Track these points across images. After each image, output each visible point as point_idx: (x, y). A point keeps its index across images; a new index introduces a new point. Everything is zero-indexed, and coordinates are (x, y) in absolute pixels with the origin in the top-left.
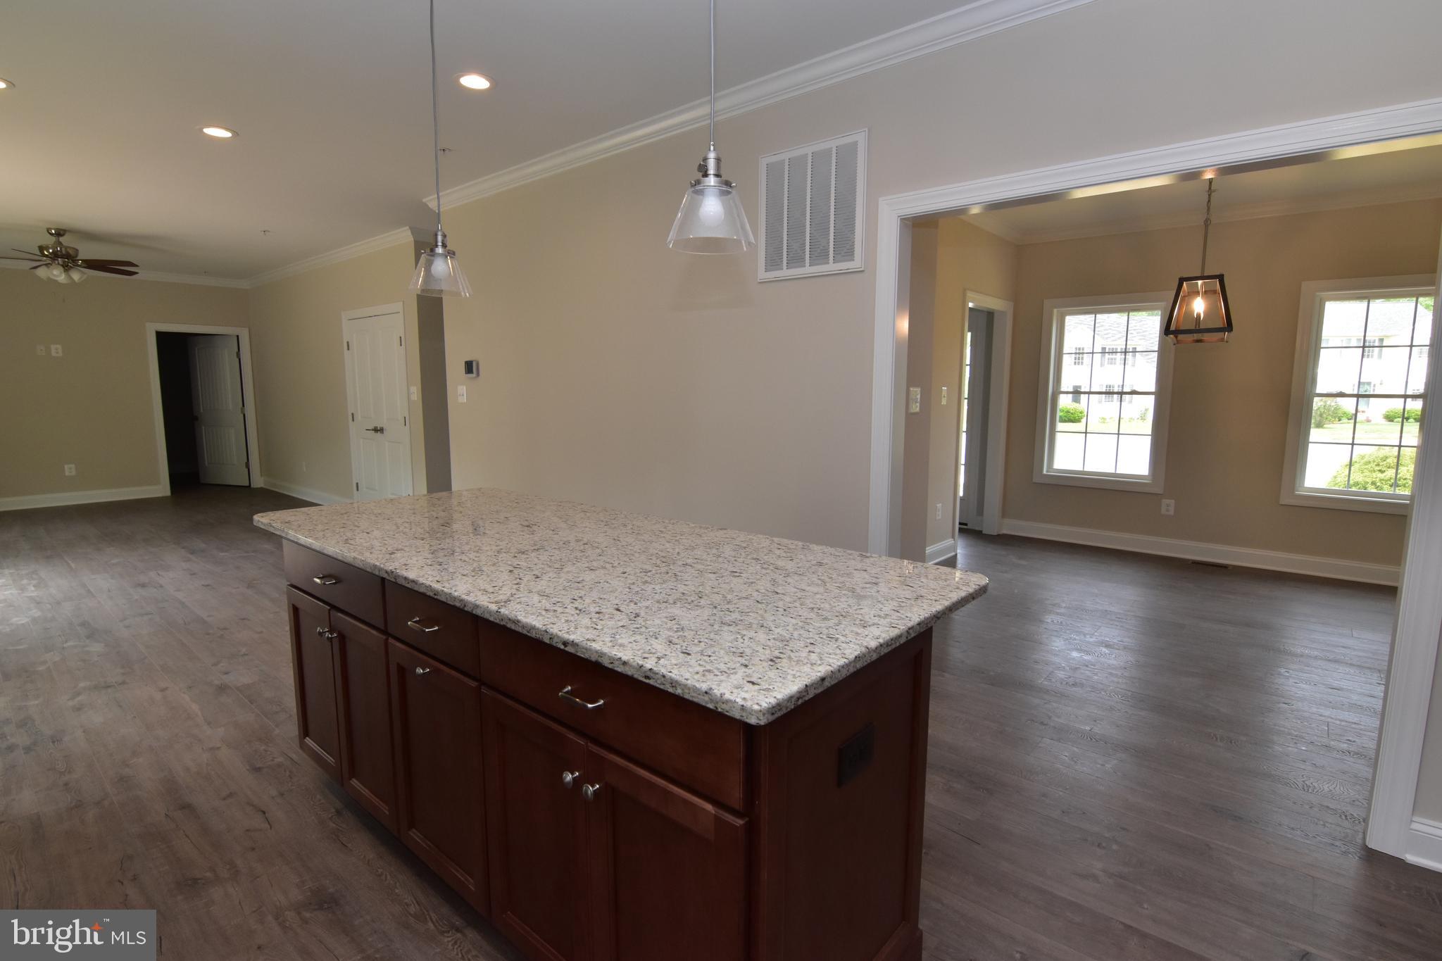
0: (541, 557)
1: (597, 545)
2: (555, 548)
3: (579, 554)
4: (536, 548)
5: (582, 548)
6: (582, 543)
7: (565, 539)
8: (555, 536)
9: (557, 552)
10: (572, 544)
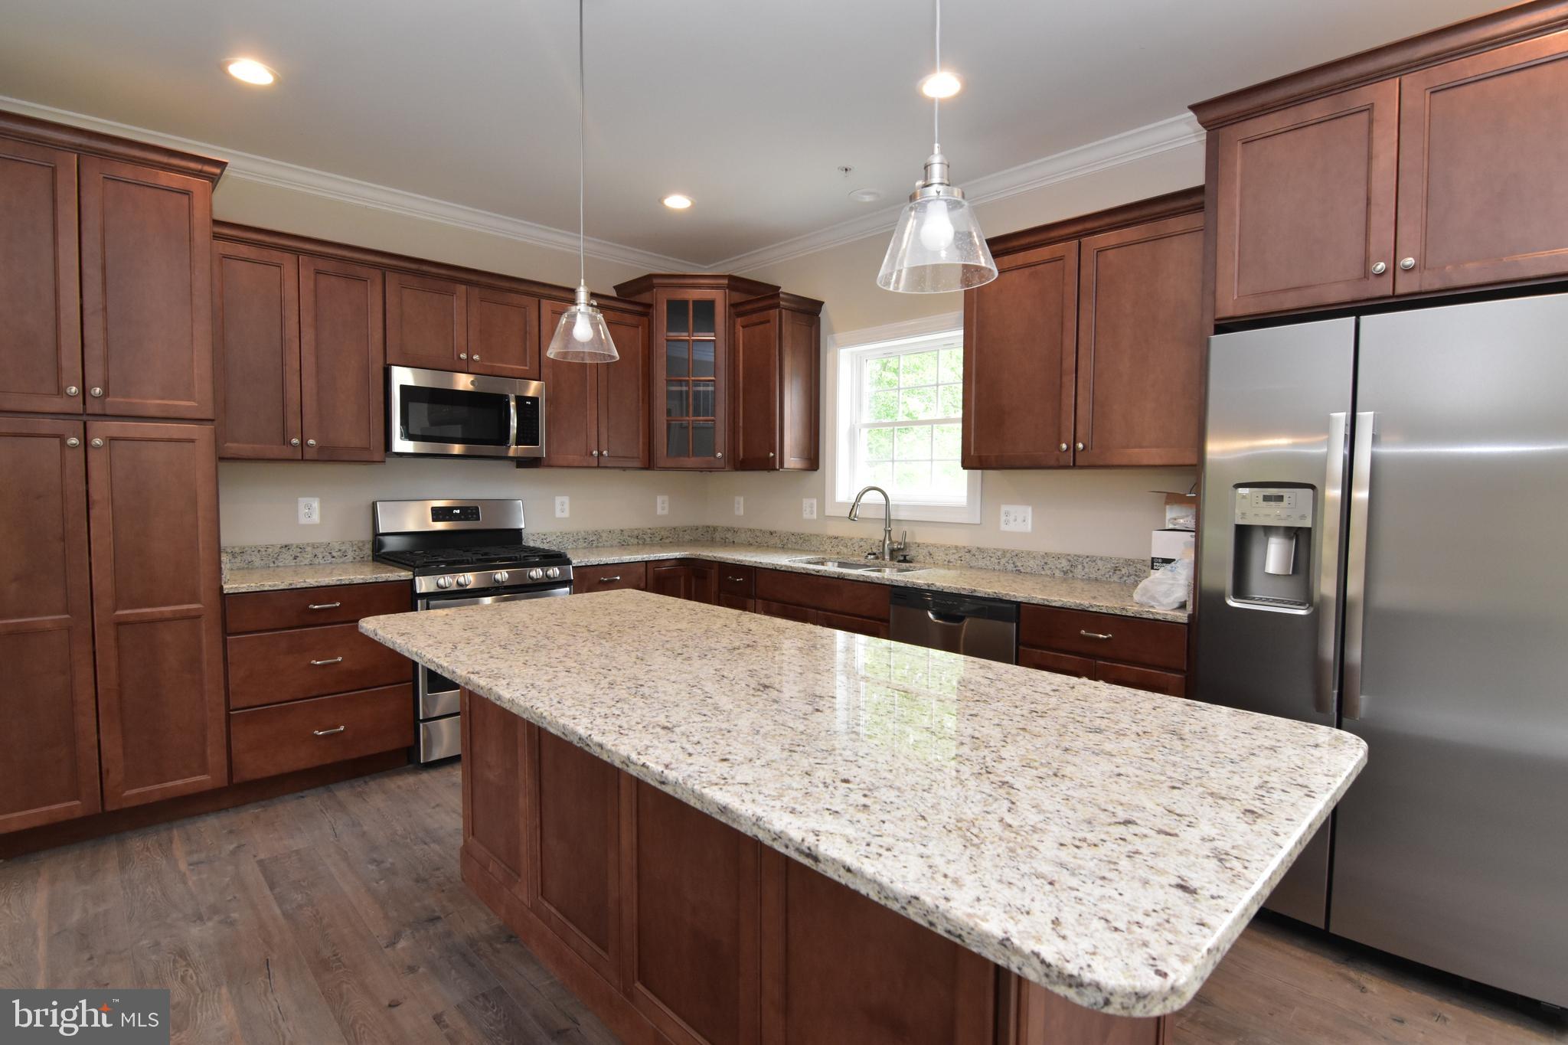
0: (728, 641)
1: (667, 653)
2: (716, 650)
3: (690, 643)
4: (737, 651)
5: (685, 650)
6: (684, 656)
7: (704, 661)
8: (719, 667)
9: (712, 645)
10: (696, 654)
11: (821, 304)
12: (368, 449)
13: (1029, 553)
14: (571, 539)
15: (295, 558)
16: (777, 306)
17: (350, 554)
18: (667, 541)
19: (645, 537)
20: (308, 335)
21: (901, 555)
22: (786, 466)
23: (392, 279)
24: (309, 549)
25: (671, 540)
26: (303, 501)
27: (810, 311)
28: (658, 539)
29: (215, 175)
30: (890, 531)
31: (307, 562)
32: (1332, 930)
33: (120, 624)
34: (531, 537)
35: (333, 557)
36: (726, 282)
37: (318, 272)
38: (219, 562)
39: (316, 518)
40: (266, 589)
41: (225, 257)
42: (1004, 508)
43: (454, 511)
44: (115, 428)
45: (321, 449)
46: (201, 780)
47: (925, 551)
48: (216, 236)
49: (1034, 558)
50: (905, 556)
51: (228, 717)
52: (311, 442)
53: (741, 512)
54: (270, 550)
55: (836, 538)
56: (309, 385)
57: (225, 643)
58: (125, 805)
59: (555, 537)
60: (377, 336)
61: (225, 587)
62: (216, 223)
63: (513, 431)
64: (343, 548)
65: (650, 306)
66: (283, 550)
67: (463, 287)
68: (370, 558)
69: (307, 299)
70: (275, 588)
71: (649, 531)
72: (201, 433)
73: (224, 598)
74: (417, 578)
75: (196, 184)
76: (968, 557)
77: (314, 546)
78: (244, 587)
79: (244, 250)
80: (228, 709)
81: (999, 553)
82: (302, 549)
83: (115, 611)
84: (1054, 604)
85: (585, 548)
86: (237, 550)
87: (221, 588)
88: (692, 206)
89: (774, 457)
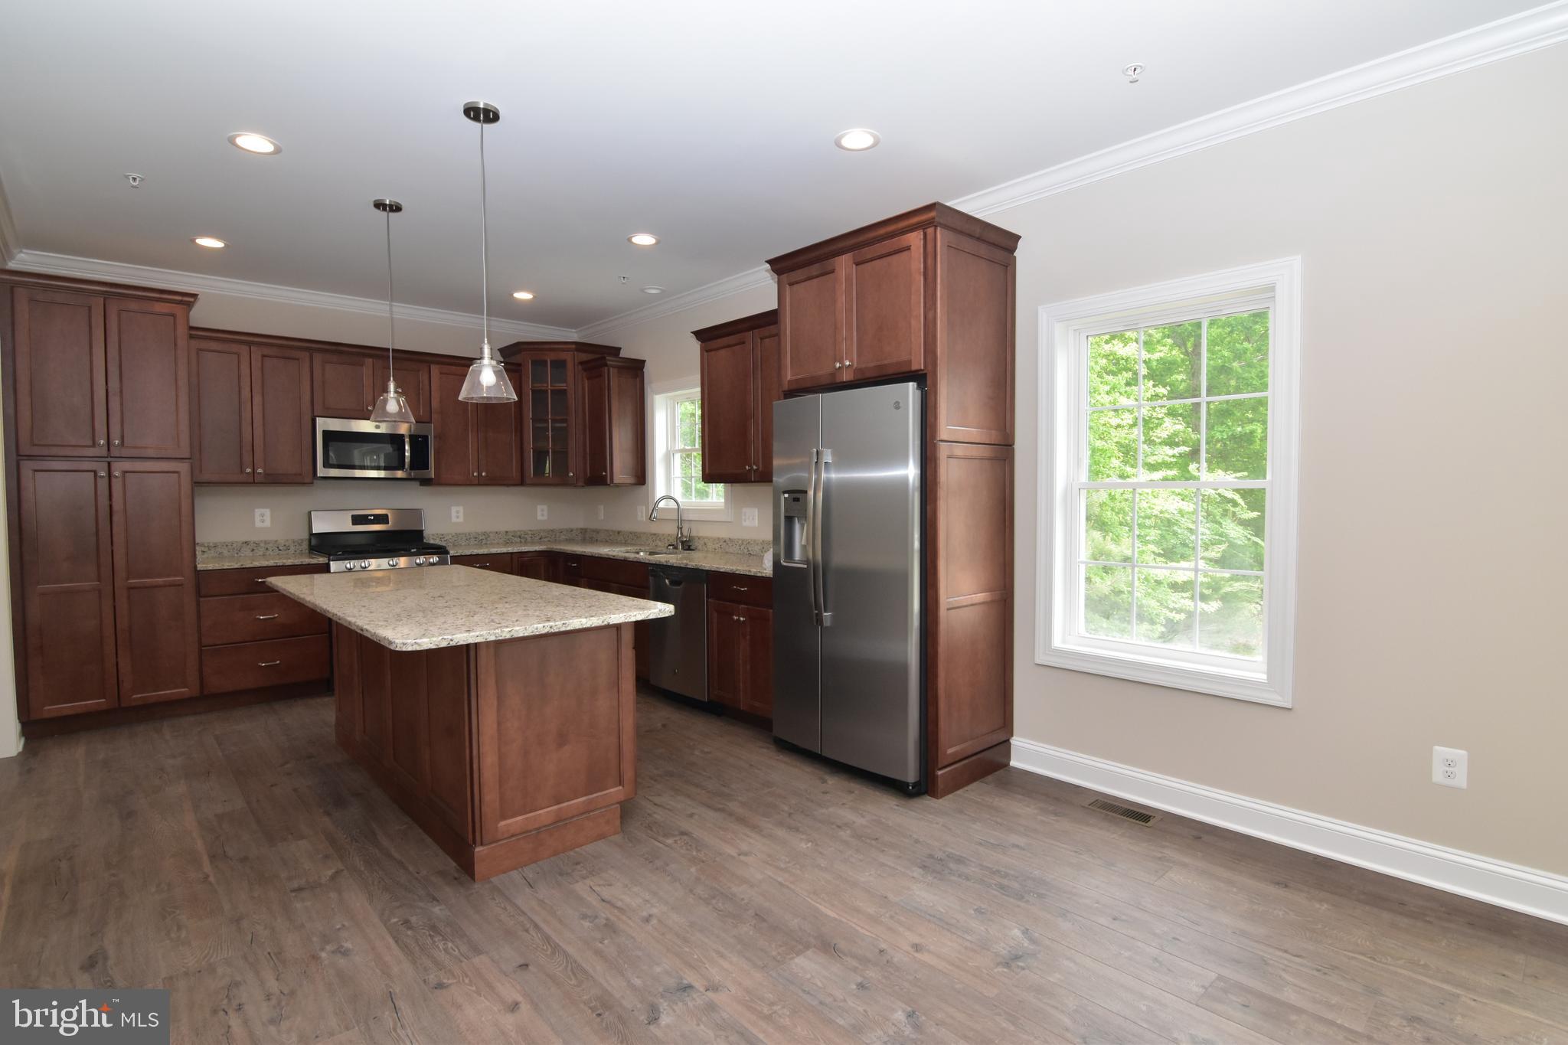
11: (643, 362)
12: (301, 475)
13: (755, 541)
14: (464, 538)
15: (253, 550)
16: (606, 365)
17: (292, 549)
18: (546, 540)
19: (526, 536)
20: (257, 399)
21: (687, 545)
22: (615, 482)
23: (318, 358)
24: (262, 545)
25: (549, 539)
26: (258, 512)
27: (636, 368)
28: (538, 538)
29: (191, 302)
30: (681, 528)
31: (261, 553)
32: (823, 754)
33: (130, 588)
34: (432, 537)
35: (280, 550)
36: (574, 346)
37: (263, 356)
38: (195, 551)
39: (268, 523)
40: (225, 568)
41: (201, 350)
42: (744, 510)
43: (370, 517)
44: (127, 465)
45: (266, 475)
46: (182, 691)
47: (702, 542)
48: (191, 337)
49: (757, 544)
50: (689, 546)
51: (201, 652)
52: (260, 471)
53: (603, 518)
54: (235, 545)
55: (655, 534)
56: (258, 432)
57: (198, 604)
58: (134, 704)
59: (450, 537)
60: (307, 397)
61: (198, 566)
62: (192, 328)
63: (407, 460)
64: (287, 544)
65: (519, 365)
66: (245, 545)
67: (371, 360)
68: (307, 551)
69: (256, 373)
70: (232, 567)
71: (529, 532)
72: (184, 468)
73: (198, 573)
74: (331, 563)
75: (178, 310)
76: (725, 545)
77: (266, 542)
78: (210, 567)
79: (213, 345)
80: (201, 645)
81: (740, 542)
82: (257, 544)
83: (128, 579)
84: (721, 570)
85: (476, 545)
86: (211, 544)
87: (196, 567)
88: (534, 297)
89: (606, 475)
